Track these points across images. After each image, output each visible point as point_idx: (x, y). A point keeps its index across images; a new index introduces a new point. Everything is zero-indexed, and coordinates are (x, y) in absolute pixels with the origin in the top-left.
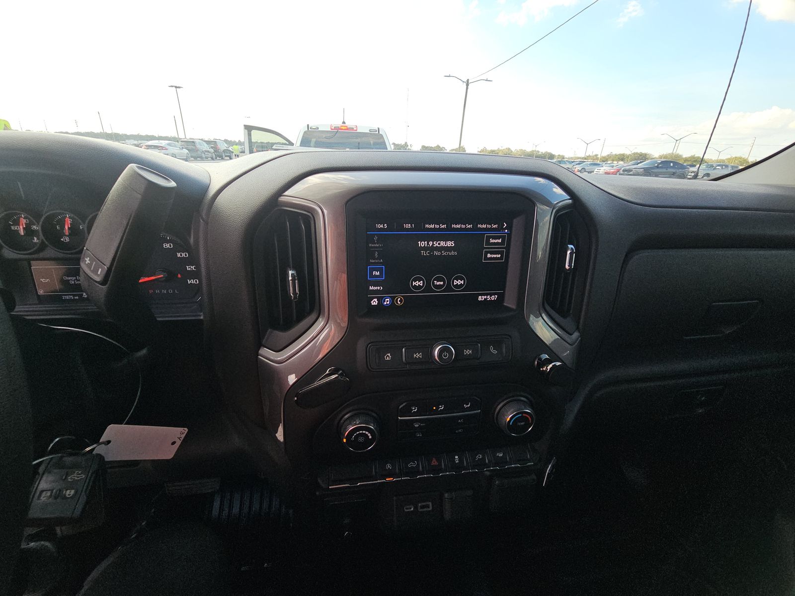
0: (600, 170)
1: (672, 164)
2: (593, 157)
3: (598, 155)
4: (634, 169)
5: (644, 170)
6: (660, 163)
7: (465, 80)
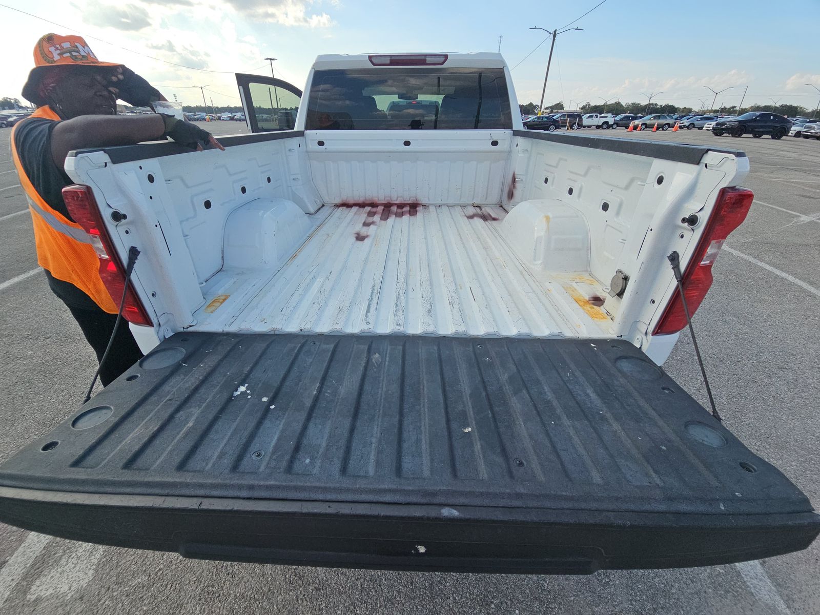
0: (711, 124)
1: (772, 118)
2: (729, 109)
3: (735, 107)
4: (729, 122)
5: (740, 123)
6: (758, 116)
7: (552, 31)
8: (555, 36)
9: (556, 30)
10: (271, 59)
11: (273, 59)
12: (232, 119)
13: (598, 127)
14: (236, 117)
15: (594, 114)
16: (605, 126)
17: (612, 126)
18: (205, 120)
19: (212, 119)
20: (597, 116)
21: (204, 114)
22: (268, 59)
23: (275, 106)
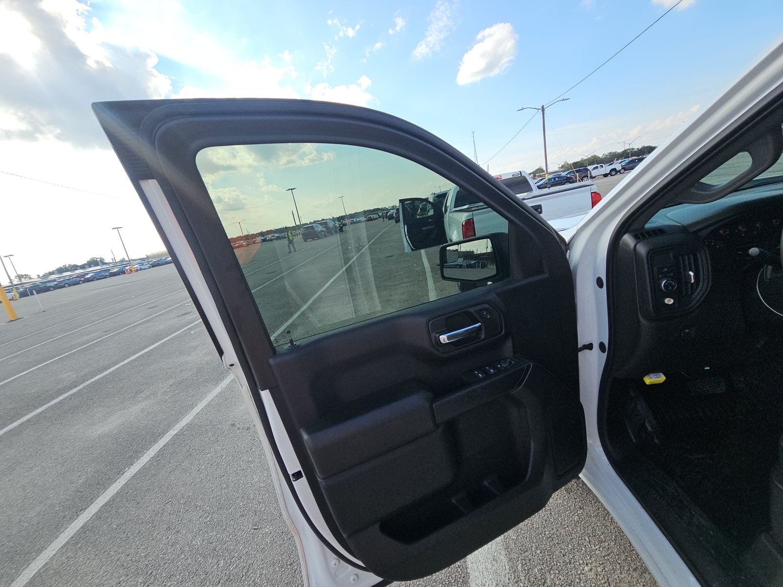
8: (543, 110)
9: (543, 106)
10: (291, 189)
11: (294, 189)
12: (264, 241)
13: (605, 175)
14: (267, 239)
15: (599, 165)
16: (613, 173)
17: (619, 171)
18: (243, 246)
19: (249, 244)
20: (602, 166)
21: (241, 242)
22: (289, 190)
23: (298, 223)
